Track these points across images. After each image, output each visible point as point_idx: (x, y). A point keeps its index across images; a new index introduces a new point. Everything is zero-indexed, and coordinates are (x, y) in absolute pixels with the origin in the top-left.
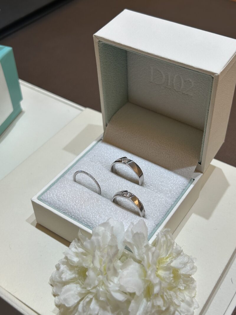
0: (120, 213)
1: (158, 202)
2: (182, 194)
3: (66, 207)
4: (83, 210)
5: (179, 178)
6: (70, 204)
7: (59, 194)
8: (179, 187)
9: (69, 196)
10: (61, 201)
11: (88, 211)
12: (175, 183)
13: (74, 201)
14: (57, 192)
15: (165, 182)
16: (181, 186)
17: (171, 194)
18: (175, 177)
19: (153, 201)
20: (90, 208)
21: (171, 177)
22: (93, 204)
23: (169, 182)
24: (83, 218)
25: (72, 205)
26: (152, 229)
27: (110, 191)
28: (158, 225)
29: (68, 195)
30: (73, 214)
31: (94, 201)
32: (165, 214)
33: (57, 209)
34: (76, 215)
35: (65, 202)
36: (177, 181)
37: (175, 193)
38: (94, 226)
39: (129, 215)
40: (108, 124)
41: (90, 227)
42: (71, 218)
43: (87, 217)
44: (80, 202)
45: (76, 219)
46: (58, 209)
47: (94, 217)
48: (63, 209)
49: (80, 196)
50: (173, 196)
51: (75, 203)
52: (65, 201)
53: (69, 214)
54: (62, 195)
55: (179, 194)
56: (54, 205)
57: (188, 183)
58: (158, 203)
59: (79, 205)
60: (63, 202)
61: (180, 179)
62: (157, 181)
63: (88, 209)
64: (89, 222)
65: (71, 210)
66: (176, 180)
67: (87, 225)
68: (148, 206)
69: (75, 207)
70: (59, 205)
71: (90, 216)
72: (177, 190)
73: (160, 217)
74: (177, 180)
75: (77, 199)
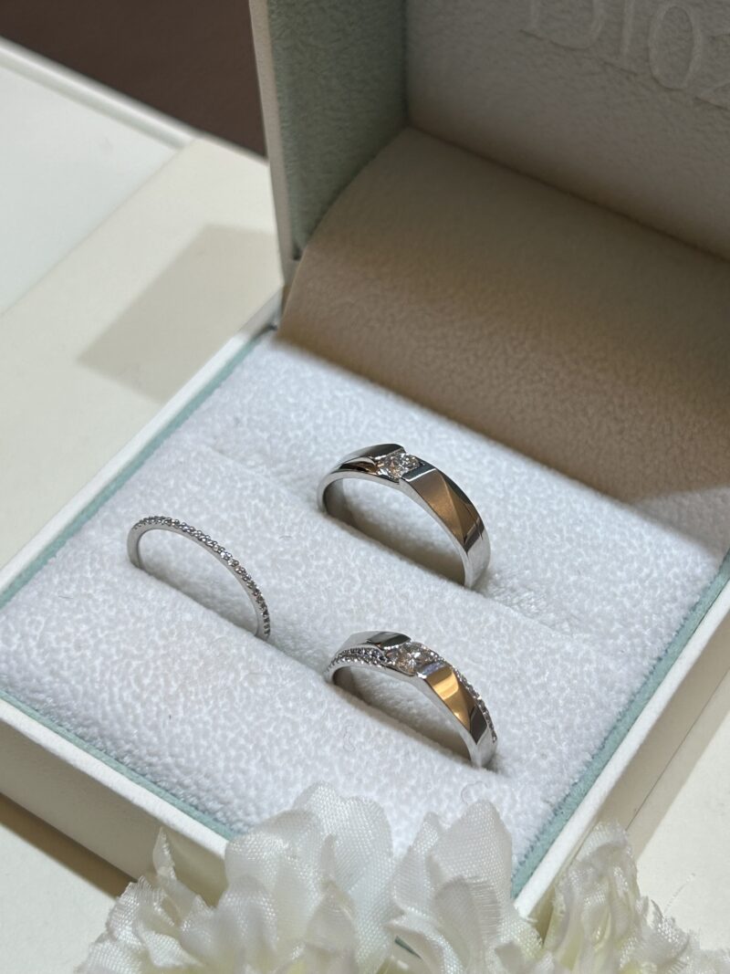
0: (368, 747)
1: (563, 682)
2: (684, 633)
3: (92, 712)
4: (177, 730)
5: (669, 549)
6: (112, 695)
7: (52, 636)
8: (667, 596)
9: (104, 647)
10: (65, 673)
11: (206, 735)
12: (648, 576)
13: (132, 678)
14: (42, 627)
15: (596, 569)
16: (679, 593)
17: (631, 637)
18: (650, 544)
19: (537, 676)
20: (215, 718)
21: (631, 545)
22: (230, 694)
23: (619, 573)
24: (177, 772)
25: (121, 698)
26: (532, 833)
27: (319, 623)
28: (562, 810)
29: (100, 641)
30: (127, 747)
31: (234, 680)
32: (598, 743)
33: (45, 719)
34: (144, 752)
35: (88, 679)
36: (661, 562)
37: (647, 633)
38: (234, 813)
39: (413, 759)
40: (305, 252)
41: (216, 820)
42: (115, 764)
43: (197, 764)
44: (162, 681)
45: (144, 775)
46: (53, 716)
47: (232, 765)
48: (75, 716)
49: (162, 652)
50: (639, 650)
51: (138, 690)
52: (83, 679)
53: (109, 744)
54: (68, 641)
55: (670, 635)
56: (31, 696)
57: (712, 570)
58: (562, 689)
59: (155, 699)
60: (73, 682)
61: (674, 552)
62: (556, 565)
63: (205, 723)
64: (208, 791)
65: (117, 726)
66: (652, 559)
67: (197, 808)
68: (513, 704)
69: (139, 710)
70: (54, 696)
71: (215, 764)
72: (659, 615)
73: (576, 764)
74: (657, 557)
75: (147, 667)
